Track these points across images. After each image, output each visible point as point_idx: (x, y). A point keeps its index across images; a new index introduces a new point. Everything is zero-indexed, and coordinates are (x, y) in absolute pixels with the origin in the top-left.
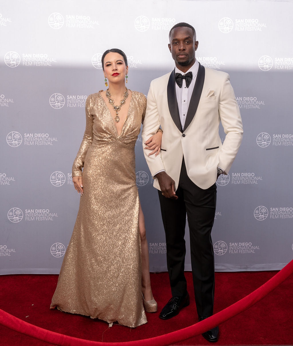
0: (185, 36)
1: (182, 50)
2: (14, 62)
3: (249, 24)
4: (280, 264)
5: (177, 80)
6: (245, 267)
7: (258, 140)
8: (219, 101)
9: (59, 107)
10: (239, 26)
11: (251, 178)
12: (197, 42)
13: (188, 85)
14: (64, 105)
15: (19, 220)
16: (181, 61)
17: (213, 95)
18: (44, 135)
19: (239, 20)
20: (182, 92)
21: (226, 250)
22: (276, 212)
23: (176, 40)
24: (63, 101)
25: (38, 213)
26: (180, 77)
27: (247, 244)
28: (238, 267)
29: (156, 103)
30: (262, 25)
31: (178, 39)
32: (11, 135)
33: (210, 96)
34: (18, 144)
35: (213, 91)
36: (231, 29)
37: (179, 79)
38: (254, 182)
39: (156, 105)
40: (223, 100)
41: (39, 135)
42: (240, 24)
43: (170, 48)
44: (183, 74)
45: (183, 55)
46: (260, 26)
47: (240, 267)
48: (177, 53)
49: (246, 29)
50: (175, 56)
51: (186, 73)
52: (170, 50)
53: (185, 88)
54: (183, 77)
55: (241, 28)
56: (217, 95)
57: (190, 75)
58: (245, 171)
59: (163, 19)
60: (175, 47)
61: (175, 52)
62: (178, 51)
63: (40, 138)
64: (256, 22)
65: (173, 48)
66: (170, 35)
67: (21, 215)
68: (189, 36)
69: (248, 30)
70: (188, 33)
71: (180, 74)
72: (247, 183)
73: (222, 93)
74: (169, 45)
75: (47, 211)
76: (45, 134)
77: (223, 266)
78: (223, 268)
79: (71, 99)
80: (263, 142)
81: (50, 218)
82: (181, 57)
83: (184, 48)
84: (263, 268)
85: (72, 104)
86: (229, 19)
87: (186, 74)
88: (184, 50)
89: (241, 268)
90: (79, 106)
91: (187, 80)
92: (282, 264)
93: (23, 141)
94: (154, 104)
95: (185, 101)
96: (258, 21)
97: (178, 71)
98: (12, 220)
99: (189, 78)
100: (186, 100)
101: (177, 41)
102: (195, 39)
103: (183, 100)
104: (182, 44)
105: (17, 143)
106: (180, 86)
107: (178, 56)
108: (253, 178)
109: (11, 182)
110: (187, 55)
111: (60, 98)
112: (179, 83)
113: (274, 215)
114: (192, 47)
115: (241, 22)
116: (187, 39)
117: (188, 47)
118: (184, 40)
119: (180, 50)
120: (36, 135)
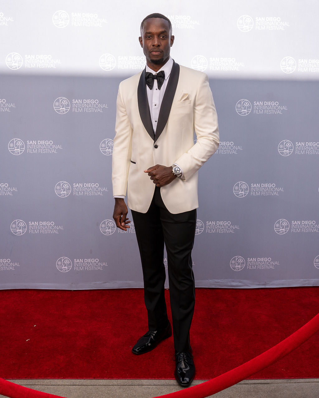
0: (161, 30)
1: (157, 46)
2: (16, 64)
3: (270, 22)
4: (301, 280)
5: (147, 80)
6: (264, 283)
7: (280, 148)
8: (195, 105)
9: (64, 112)
10: (259, 25)
11: (272, 189)
12: (173, 37)
13: (159, 87)
14: (69, 110)
15: (23, 232)
16: (154, 59)
17: (188, 98)
18: (48, 143)
19: (260, 18)
20: (152, 95)
21: (243, 266)
22: (298, 226)
23: (150, 33)
24: (68, 105)
25: (42, 225)
26: (151, 77)
27: (266, 259)
28: (257, 283)
29: (125, 109)
30: (285, 24)
31: (151, 32)
32: (13, 142)
33: (184, 100)
34: (21, 152)
35: (187, 94)
36: (251, 28)
37: (150, 79)
38: (275, 193)
39: (125, 111)
40: (199, 105)
41: (43, 142)
42: (260, 23)
43: (141, 41)
44: (154, 73)
45: (157, 52)
46: (282, 25)
47: (258, 283)
48: (150, 49)
49: (267, 28)
50: (147, 52)
51: (157, 72)
52: (141, 44)
53: (157, 89)
54: (154, 77)
55: (262, 27)
56: (192, 99)
57: (162, 75)
58: (265, 182)
59: (177, 17)
60: (148, 42)
61: (148, 48)
62: (152, 47)
63: (43, 145)
64: (278, 20)
65: (145, 43)
66: (143, 27)
67: (25, 227)
68: (165, 29)
69: (270, 29)
70: (163, 26)
71: (151, 74)
72: (267, 194)
73: (197, 96)
74: (140, 38)
75: (52, 223)
76: (49, 141)
77: (240, 282)
78: (240, 284)
79: (77, 103)
80: (285, 151)
81: (55, 231)
82: (154, 53)
83: (159, 44)
84: (283, 284)
85: (78, 108)
86: (249, 17)
87: (157, 74)
88: (159, 46)
89: (259, 285)
90: (86, 111)
91: (158, 80)
92: (303, 280)
93: (26, 149)
94: (123, 110)
95: (155, 105)
96: (280, 20)
97: (149, 70)
98: (16, 233)
99: (160, 78)
100: (157, 104)
101: (150, 35)
102: (171, 34)
103: (154, 104)
104: (156, 39)
105: (19, 151)
106: (151, 88)
107: (151, 52)
108: (274, 189)
109: (13, 192)
110: (162, 52)
111: (65, 102)
112: (150, 84)
113: (296, 229)
114: (168, 43)
115: (262, 20)
116: (162, 33)
117: (163, 43)
118: (159, 35)
119: (153, 46)
120: (39, 143)
